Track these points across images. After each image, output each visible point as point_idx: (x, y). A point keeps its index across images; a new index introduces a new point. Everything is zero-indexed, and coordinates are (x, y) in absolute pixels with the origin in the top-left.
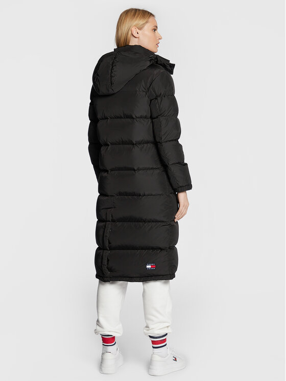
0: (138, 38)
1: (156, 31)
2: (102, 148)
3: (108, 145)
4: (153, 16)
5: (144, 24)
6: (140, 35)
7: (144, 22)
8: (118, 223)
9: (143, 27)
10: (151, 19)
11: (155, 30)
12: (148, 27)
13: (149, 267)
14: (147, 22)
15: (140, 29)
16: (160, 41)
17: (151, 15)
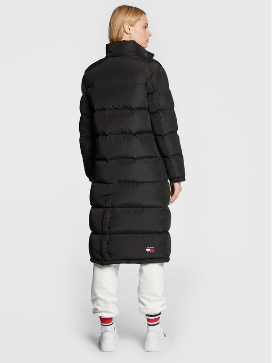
0: (130, 34)
1: (146, 29)
2: (100, 138)
3: (107, 135)
4: (145, 14)
5: (136, 21)
6: (132, 32)
7: (137, 19)
8: (117, 209)
9: (135, 24)
10: (143, 17)
11: (146, 27)
12: (139, 25)
13: (149, 250)
14: (139, 20)
15: (132, 25)
16: (150, 38)
17: (142, 12)
